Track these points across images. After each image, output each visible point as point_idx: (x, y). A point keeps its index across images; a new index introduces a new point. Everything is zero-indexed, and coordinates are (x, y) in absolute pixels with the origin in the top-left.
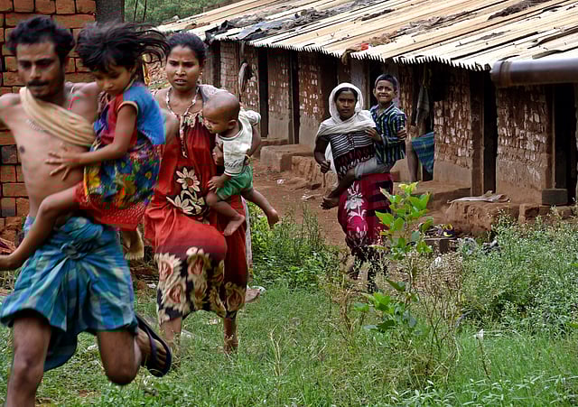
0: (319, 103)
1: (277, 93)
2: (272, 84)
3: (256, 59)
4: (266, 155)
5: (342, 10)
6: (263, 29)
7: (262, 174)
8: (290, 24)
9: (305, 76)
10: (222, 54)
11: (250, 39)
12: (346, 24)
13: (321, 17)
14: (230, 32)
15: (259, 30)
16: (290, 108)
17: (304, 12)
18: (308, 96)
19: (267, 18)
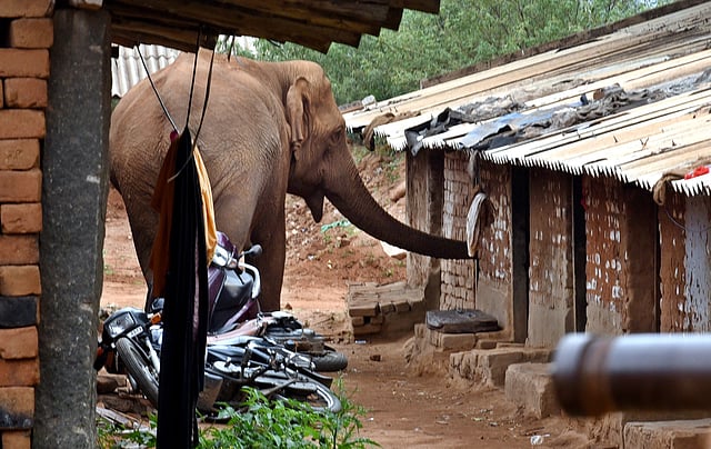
0: (623, 277)
1: (545, 255)
2: (536, 235)
3: (508, 186)
4: (515, 383)
5: (676, 90)
6: (515, 127)
7: (506, 422)
8: (567, 118)
9: (597, 223)
10: (448, 174)
11: (486, 147)
12: (677, 120)
13: (632, 104)
14: (455, 130)
15: (507, 128)
16: (569, 287)
17: (599, 94)
18: (603, 263)
19: (529, 104)
